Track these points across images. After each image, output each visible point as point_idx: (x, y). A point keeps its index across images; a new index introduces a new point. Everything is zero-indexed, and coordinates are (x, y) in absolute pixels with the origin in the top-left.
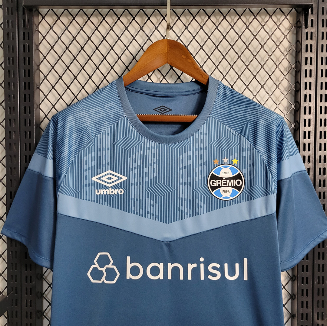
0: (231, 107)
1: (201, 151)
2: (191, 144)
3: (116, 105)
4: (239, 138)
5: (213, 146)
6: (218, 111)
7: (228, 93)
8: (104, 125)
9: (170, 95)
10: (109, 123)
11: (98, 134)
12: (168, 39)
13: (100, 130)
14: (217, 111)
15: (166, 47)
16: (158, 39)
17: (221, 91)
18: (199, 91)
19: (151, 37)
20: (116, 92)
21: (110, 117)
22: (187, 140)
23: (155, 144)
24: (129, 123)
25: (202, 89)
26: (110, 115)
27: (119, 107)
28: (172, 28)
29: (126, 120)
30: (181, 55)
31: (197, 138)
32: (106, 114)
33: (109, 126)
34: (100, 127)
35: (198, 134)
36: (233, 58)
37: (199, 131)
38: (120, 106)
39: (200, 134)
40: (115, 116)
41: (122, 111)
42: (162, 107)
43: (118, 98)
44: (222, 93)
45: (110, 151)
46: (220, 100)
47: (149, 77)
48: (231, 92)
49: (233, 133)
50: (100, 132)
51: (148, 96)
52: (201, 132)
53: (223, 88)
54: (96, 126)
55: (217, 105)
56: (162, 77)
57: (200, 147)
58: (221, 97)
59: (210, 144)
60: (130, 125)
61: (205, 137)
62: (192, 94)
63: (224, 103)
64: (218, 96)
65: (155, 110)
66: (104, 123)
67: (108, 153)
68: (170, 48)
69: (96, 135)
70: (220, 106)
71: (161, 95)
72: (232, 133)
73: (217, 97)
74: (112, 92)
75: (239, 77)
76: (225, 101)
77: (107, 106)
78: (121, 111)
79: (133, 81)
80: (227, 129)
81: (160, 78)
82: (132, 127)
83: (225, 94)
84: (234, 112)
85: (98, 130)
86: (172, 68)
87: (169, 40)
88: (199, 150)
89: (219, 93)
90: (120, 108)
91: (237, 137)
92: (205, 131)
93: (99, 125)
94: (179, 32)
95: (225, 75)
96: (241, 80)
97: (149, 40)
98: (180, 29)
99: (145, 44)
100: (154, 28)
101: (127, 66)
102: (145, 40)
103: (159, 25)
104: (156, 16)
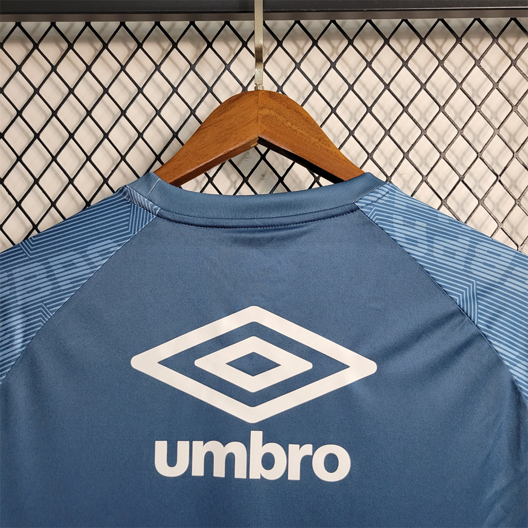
16: (231, 92)
19: (214, 88)
36: (406, 134)
47: (210, 180)
56: (241, 180)
75: (424, 180)
81: (235, 182)
86: (263, 158)
94: (281, 77)
95: (391, 175)
96: (428, 185)
97: (210, 93)
98: (282, 69)
99: (200, 102)
100: (221, 66)
101: (158, 153)
102: (202, 93)
103: (234, 60)
104: (226, 41)
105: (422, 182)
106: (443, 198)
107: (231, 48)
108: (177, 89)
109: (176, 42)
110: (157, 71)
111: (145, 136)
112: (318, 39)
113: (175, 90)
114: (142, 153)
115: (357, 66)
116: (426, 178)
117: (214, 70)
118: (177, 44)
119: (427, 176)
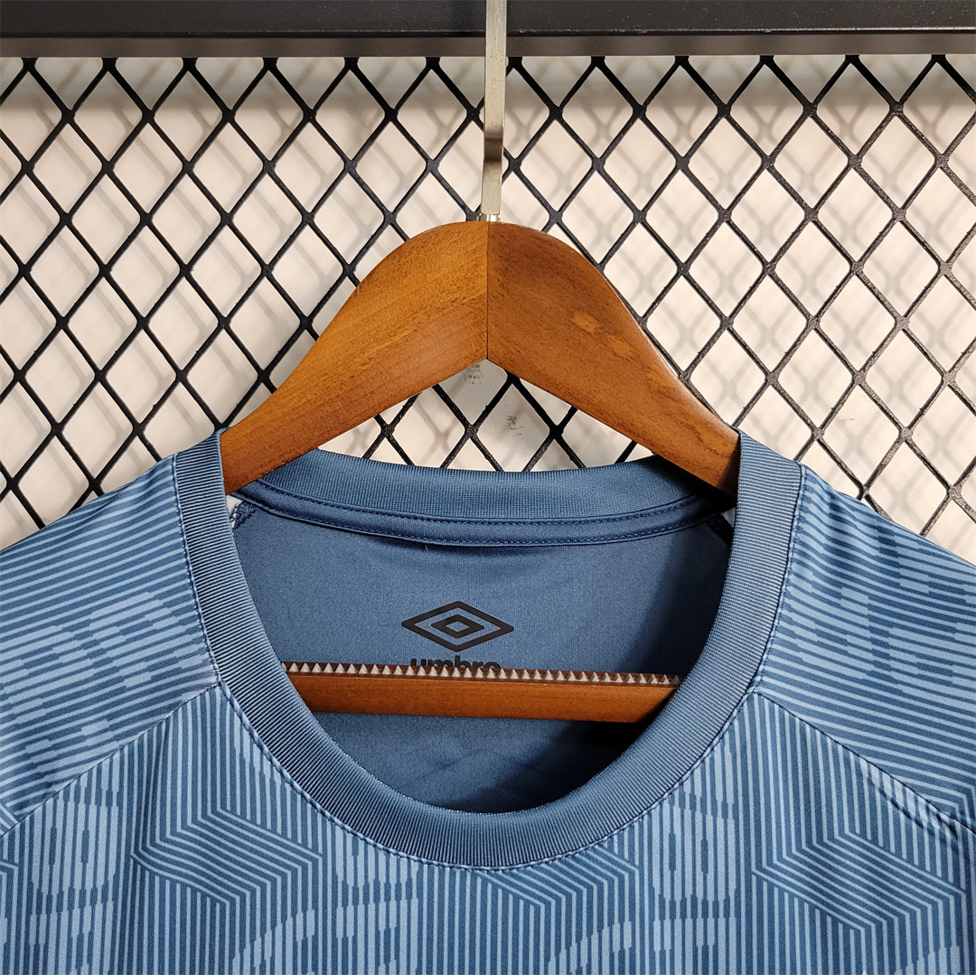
0: (887, 635)
1: (700, 921)
2: (632, 874)
3: (167, 611)
4: (955, 849)
5: (782, 891)
6: (806, 658)
7: (862, 541)
8: (83, 739)
9: (501, 541)
10: (113, 728)
11: (35, 800)
12: (493, 219)
13: (54, 771)
14: (800, 661)
15: (477, 265)
17: (817, 531)
18: (676, 516)
19: (399, 215)
20: (173, 526)
21: (123, 690)
22: (611, 849)
23: (402, 868)
24: (243, 724)
25: (692, 509)
26: (122, 673)
27: (182, 623)
28: (515, 166)
29: (223, 705)
30: (571, 315)
31: (672, 837)
32: (96, 665)
33: (115, 745)
34: (54, 754)
35: (677, 809)
36: (853, 325)
37: (687, 785)
38: (192, 619)
39: (693, 807)
40: (155, 679)
41: (200, 652)
42: (452, 613)
43: (180, 567)
44: (824, 540)
45: (110, 904)
46: (816, 585)
47: (387, 431)
48: (881, 540)
49: (913, 814)
50: (49, 785)
51: (373, 545)
52: (698, 793)
53: (826, 509)
54: (30, 749)
55: (795, 617)
56: (459, 431)
57: (694, 898)
58: (816, 570)
59: (760, 880)
60: (243, 741)
61: (724, 832)
62: (633, 534)
63: (838, 606)
64: (800, 563)
65: (410, 625)
66: (78, 728)
67: (97, 921)
68: (504, 271)
69: (21, 806)
70: (813, 625)
71: (448, 539)
72: (907, 814)
73: (794, 567)
74: (148, 526)
75: (904, 437)
76: (845, 592)
77: (105, 620)
78: (195, 648)
79: (279, 462)
80: (870, 782)
81: (447, 434)
82: (257, 751)
83: (841, 551)
84: (916, 671)
85: (40, 775)
86: (513, 379)
87: (497, 224)
88: (683, 917)
89: (803, 544)
90: (189, 632)
91: (943, 841)
92: (726, 790)
93: (47, 744)
94: (556, 190)
95: (824, 426)
96: (915, 451)
97: (390, 227)
98: (559, 173)
99: (367, 247)
100: (417, 165)
101: (263, 366)
102: (371, 226)
103: (447, 151)
104: (430, 106)
105: (898, 441)
106: (951, 482)
107: (440, 124)
108: (313, 217)
109: (312, 108)
110: (267, 175)
111: (233, 325)
112: (647, 103)
113: (307, 219)
114: (227, 363)
115: (737, 165)
116: (909, 433)
117: (401, 174)
118: (315, 114)
119: (910, 427)
